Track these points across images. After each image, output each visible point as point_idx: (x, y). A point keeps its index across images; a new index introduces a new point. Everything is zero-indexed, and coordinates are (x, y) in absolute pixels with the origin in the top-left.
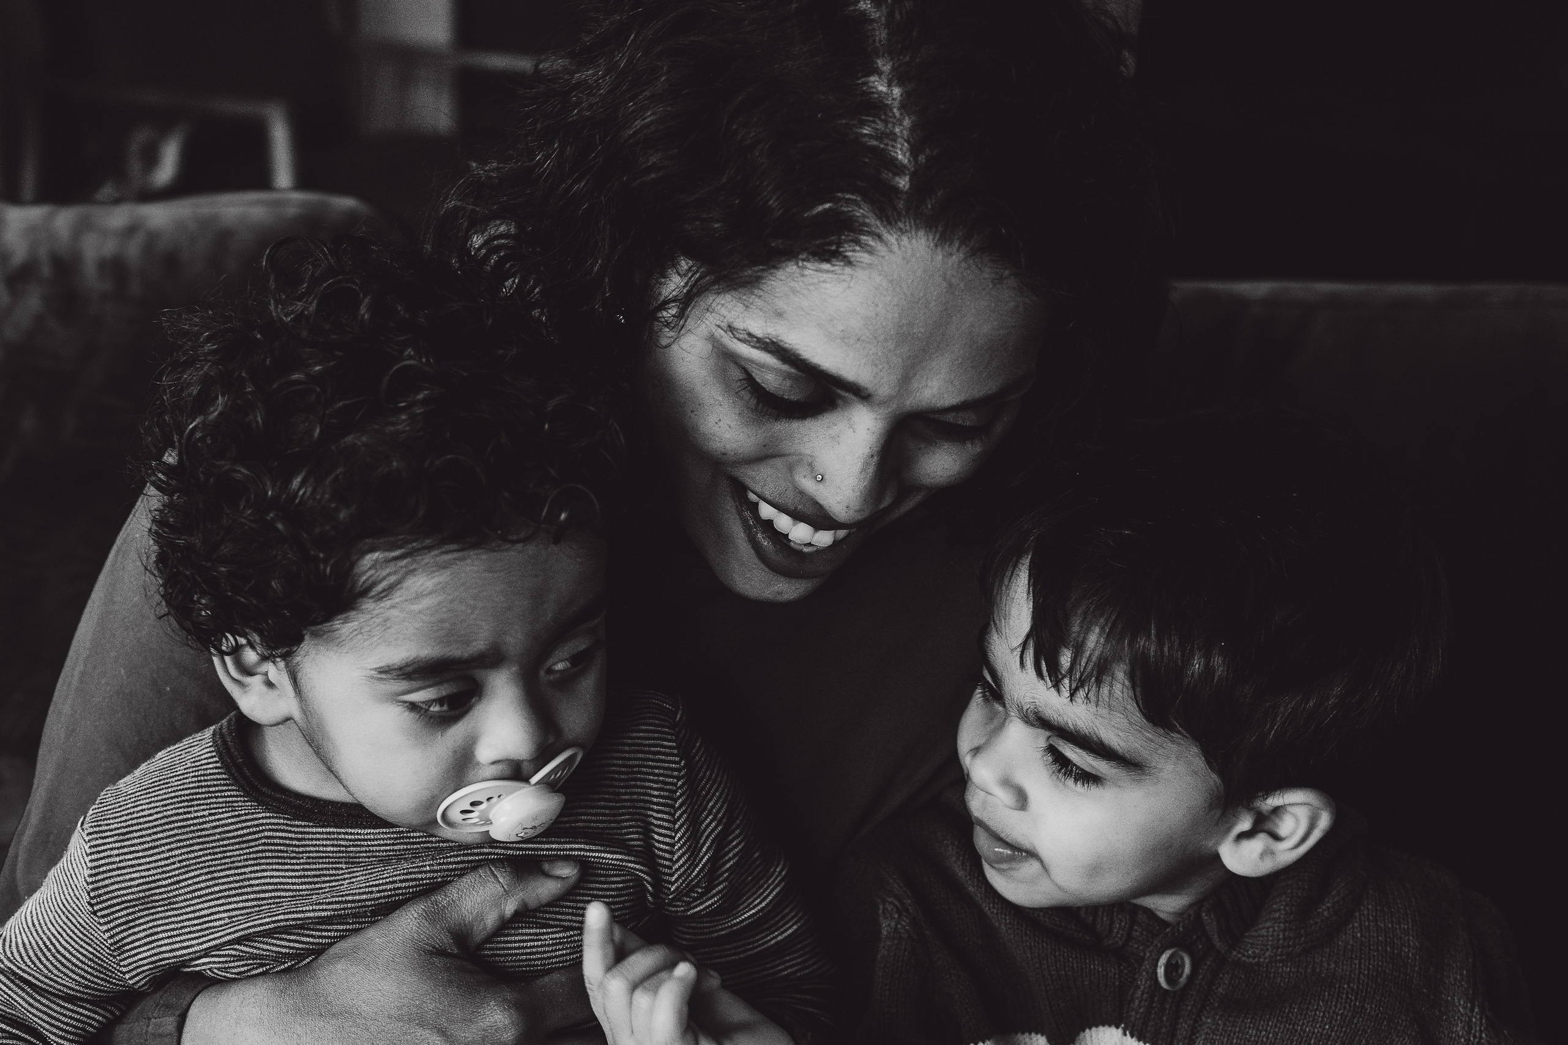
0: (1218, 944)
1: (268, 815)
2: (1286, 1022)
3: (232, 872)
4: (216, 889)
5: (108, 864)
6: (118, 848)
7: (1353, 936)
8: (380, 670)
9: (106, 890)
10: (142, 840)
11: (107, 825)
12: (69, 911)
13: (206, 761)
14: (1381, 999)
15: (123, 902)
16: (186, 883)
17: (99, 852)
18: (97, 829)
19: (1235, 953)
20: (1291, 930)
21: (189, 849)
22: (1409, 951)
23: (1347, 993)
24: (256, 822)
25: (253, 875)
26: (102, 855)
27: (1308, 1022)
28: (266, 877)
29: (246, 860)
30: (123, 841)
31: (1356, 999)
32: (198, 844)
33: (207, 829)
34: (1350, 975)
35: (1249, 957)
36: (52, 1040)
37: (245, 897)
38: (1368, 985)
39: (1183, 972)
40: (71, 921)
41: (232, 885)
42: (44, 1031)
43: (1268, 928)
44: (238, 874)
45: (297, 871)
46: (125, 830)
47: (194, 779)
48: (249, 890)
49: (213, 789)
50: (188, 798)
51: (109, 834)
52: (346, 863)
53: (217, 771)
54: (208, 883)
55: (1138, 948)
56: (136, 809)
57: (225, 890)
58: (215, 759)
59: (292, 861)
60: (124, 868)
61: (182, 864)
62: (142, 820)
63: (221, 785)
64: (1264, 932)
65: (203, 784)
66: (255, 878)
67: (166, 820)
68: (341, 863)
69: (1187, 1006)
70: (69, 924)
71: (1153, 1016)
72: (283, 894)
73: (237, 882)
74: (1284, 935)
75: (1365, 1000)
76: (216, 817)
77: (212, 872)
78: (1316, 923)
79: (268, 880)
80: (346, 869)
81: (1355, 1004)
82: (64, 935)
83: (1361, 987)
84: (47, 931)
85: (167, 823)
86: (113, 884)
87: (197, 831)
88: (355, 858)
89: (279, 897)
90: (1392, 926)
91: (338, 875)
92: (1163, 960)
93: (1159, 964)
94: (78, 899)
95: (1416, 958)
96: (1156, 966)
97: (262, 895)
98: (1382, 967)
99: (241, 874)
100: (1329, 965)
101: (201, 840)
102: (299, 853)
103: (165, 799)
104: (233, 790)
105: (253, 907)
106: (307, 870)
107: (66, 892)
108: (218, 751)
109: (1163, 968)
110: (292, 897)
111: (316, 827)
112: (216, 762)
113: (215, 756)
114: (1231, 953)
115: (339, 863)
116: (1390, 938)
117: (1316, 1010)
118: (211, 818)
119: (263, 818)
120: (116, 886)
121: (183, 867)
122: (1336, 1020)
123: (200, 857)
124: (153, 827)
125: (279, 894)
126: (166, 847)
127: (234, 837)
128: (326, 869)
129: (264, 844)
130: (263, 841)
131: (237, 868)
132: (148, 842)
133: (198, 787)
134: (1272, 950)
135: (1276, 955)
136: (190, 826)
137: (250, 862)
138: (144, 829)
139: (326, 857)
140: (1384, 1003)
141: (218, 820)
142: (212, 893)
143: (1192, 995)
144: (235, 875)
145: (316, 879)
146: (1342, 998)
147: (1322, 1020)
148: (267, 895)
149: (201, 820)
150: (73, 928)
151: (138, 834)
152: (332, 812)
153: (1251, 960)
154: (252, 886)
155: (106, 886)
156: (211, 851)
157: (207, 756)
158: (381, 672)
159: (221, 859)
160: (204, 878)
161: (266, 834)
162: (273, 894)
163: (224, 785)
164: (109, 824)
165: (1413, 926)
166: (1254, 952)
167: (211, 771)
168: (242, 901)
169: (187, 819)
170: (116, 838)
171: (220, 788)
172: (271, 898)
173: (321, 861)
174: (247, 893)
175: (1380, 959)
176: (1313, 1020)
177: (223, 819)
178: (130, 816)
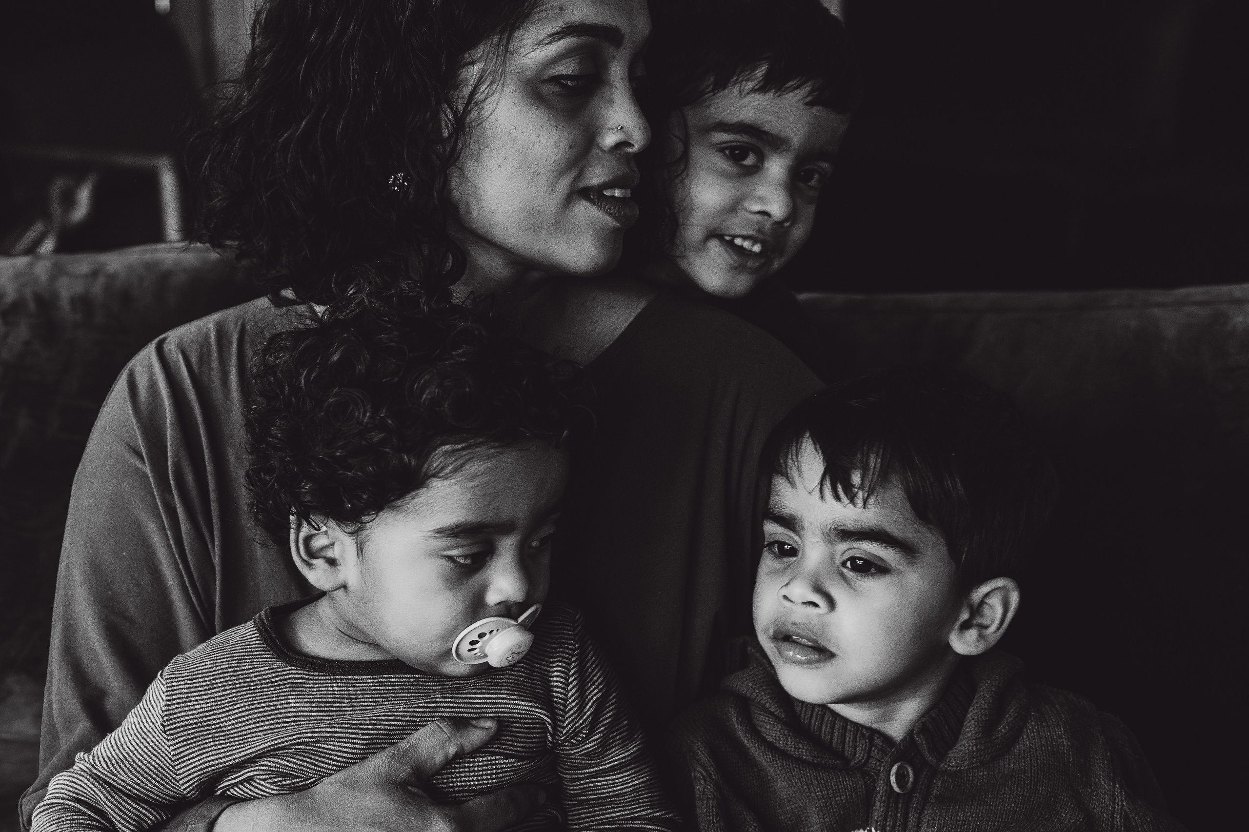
0: (930, 758)
1: (293, 668)
2: (984, 804)
3: (267, 704)
4: (256, 716)
5: (178, 698)
6: (187, 688)
7: (1024, 744)
8: (437, 531)
9: (175, 716)
10: (204, 684)
11: (180, 674)
12: (145, 733)
13: (250, 637)
14: (1048, 782)
15: (186, 725)
16: (234, 712)
17: (173, 690)
18: (173, 676)
19: (942, 765)
20: (981, 744)
21: (237, 690)
22: (1064, 749)
23: (1024, 780)
24: (285, 673)
25: (282, 706)
26: (175, 692)
27: (999, 803)
28: (291, 707)
29: (278, 697)
30: (191, 684)
31: (1031, 784)
32: (244, 687)
33: (251, 678)
34: (1025, 768)
35: (953, 767)
36: (119, 828)
37: (275, 721)
38: (1038, 773)
39: (908, 780)
40: (146, 740)
41: (267, 713)
42: (114, 820)
43: (964, 745)
44: (271, 706)
45: (313, 702)
46: (192, 677)
47: (242, 647)
48: (279, 716)
49: (256, 653)
50: (238, 658)
51: (180, 679)
52: (347, 699)
53: (258, 642)
54: (249, 712)
55: (875, 764)
56: (201, 665)
57: (261, 717)
58: (256, 635)
59: (309, 697)
60: (190, 702)
61: (231, 700)
62: (205, 671)
63: (261, 651)
64: (962, 748)
65: (249, 650)
66: (283, 708)
67: (221, 671)
68: (344, 698)
69: (913, 804)
70: (144, 742)
71: (890, 813)
72: (302, 718)
73: (270, 711)
74: (976, 748)
75: (1037, 784)
76: (258, 670)
77: (253, 704)
78: (998, 738)
79: (292, 709)
80: (348, 703)
81: (1030, 787)
82: (140, 750)
83: (1033, 775)
84: (126, 749)
85: (223, 673)
86: (181, 712)
87: (244, 678)
88: (353, 695)
89: (300, 721)
90: (1050, 733)
91: (342, 707)
92: (894, 770)
93: (891, 774)
94: (153, 723)
95: (1069, 754)
96: (889, 775)
97: (287, 720)
98: (1046, 761)
99: (274, 706)
100: (1009, 765)
101: (246, 684)
102: (314, 691)
103: (222, 659)
104: (269, 654)
105: (281, 728)
106: (319, 702)
107: (144, 721)
108: (258, 629)
109: (894, 777)
110: (309, 721)
111: (326, 675)
112: (257, 637)
113: (256, 633)
114: (940, 765)
115: (342, 698)
116: (1049, 741)
117: (1004, 794)
118: (253, 670)
119: (289, 670)
120: (183, 714)
121: (232, 701)
122: (1019, 800)
123: (245, 695)
124: (212, 676)
125: (299, 719)
126: (221, 689)
127: (269, 683)
128: (333, 702)
129: (290, 687)
130: (289, 685)
131: (271, 701)
132: (209, 685)
133: (246, 652)
134: (969, 760)
135: (972, 763)
136: (239, 675)
137: (279, 698)
138: (206, 677)
139: (333, 694)
140: (1051, 785)
141: (259, 671)
142: (251, 719)
143: (916, 797)
144: (269, 706)
145: (326, 709)
146: (1021, 784)
147: (1009, 800)
148: (291, 719)
149: (247, 672)
150: (147, 745)
151: (201, 680)
152: (338, 665)
153: (955, 769)
154: (281, 713)
155: (176, 713)
156: (253, 691)
157: (250, 633)
158: (438, 533)
159: (259, 696)
160: (247, 708)
161: (291, 681)
162: (295, 719)
163: (263, 651)
164: (182, 674)
165: (1064, 732)
166: (956, 763)
167: (254, 642)
168: (273, 724)
169: (237, 671)
170: (186, 682)
171: (260, 653)
172: (294, 721)
173: (329, 696)
174: (277, 718)
175: (1044, 754)
176: (1003, 801)
177: (262, 671)
178: (196, 669)
